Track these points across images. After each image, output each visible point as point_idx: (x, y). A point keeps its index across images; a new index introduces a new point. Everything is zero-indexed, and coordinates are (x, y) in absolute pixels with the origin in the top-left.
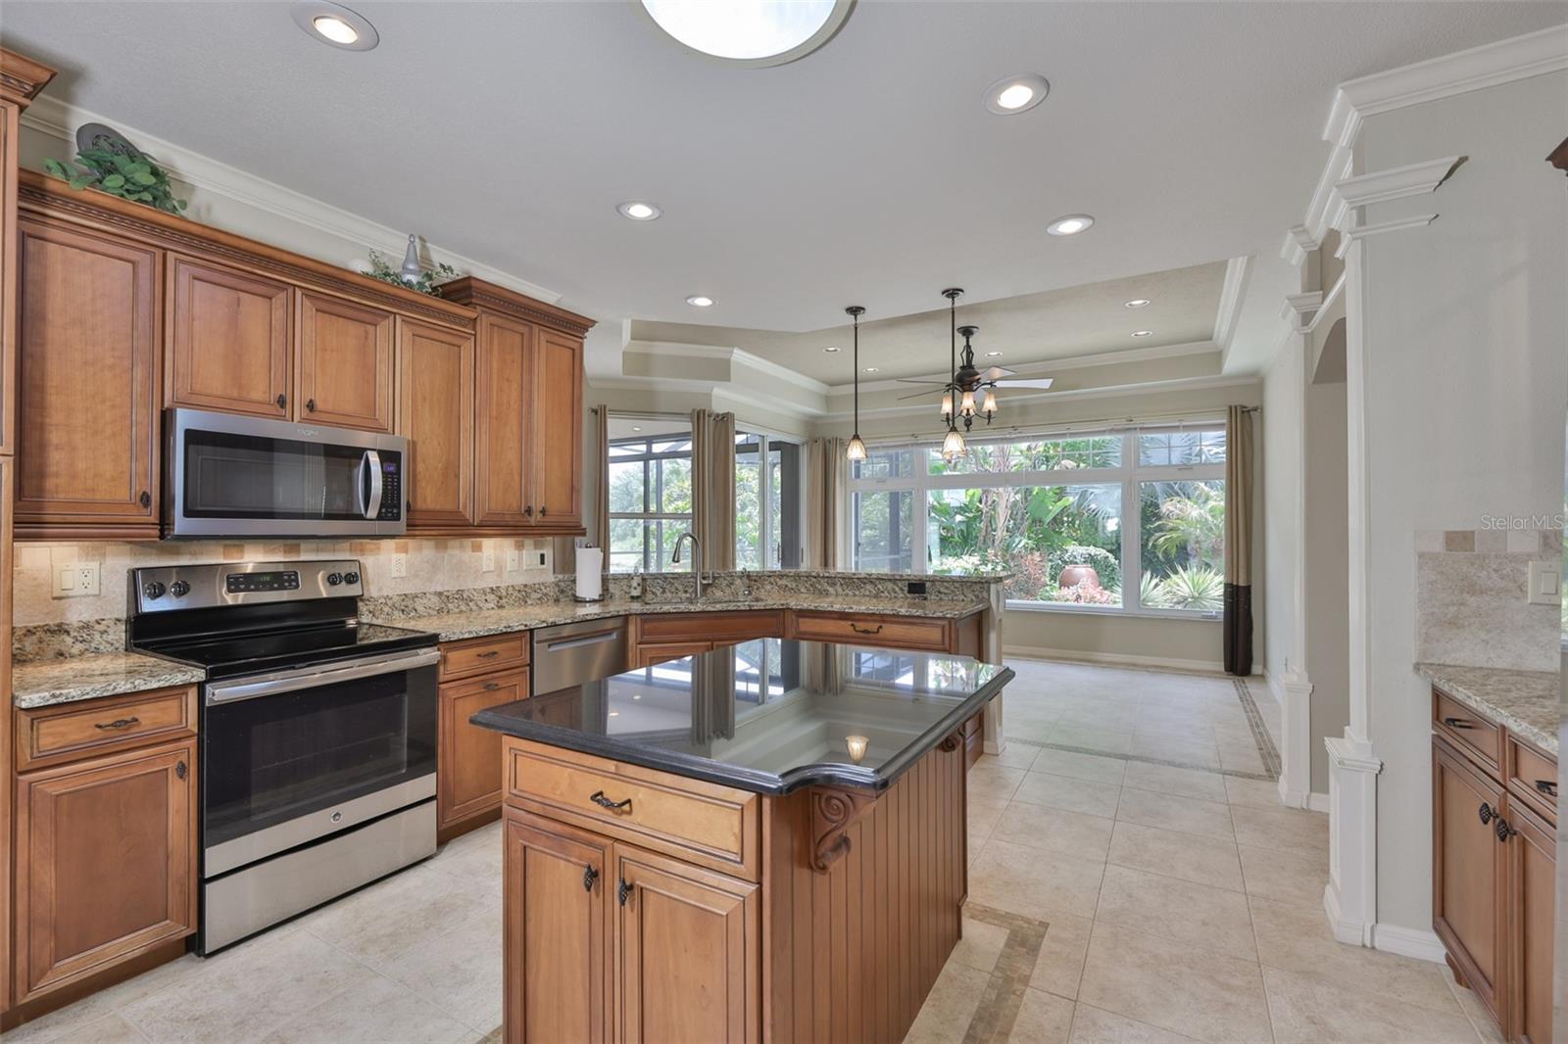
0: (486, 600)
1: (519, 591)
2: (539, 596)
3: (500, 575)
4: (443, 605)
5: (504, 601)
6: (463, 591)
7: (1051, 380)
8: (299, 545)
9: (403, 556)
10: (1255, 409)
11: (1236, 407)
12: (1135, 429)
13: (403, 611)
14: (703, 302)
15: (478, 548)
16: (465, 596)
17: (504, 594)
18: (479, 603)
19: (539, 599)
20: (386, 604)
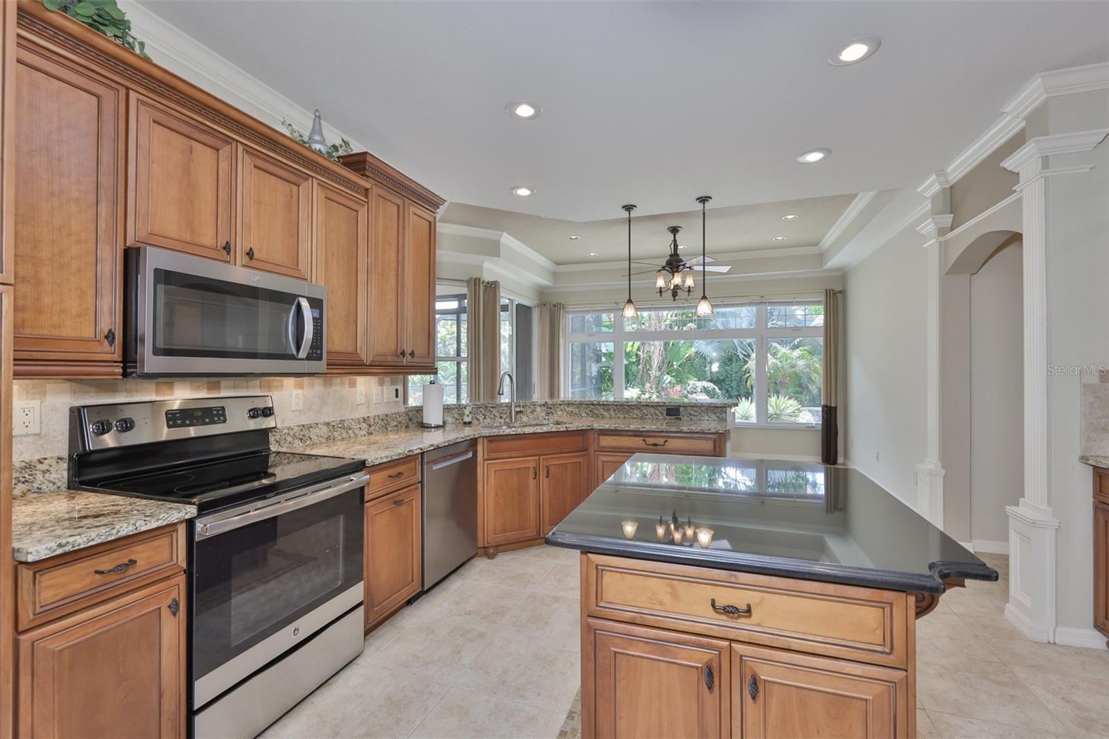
0: (360, 428)
1: (383, 420)
2: (396, 423)
3: (368, 407)
4: (330, 434)
5: (373, 428)
6: (344, 421)
7: (730, 267)
8: (219, 382)
9: (300, 391)
10: (840, 292)
11: (830, 290)
12: (766, 303)
13: (301, 439)
14: (524, 192)
15: (353, 385)
16: (346, 425)
17: (373, 422)
18: (355, 430)
19: (396, 426)
20: (289, 434)
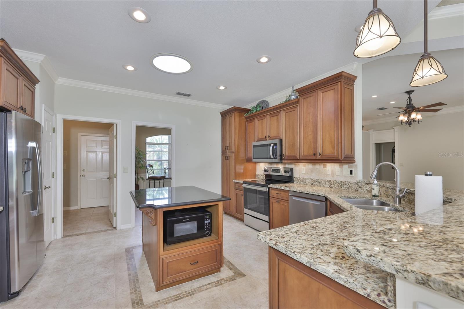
0: (326, 184)
1: (338, 183)
3: (333, 176)
4: (313, 183)
5: (332, 185)
6: (318, 179)
13: (303, 182)
15: (325, 166)
16: (319, 182)
17: (332, 183)
18: (323, 184)
20: (299, 180)
